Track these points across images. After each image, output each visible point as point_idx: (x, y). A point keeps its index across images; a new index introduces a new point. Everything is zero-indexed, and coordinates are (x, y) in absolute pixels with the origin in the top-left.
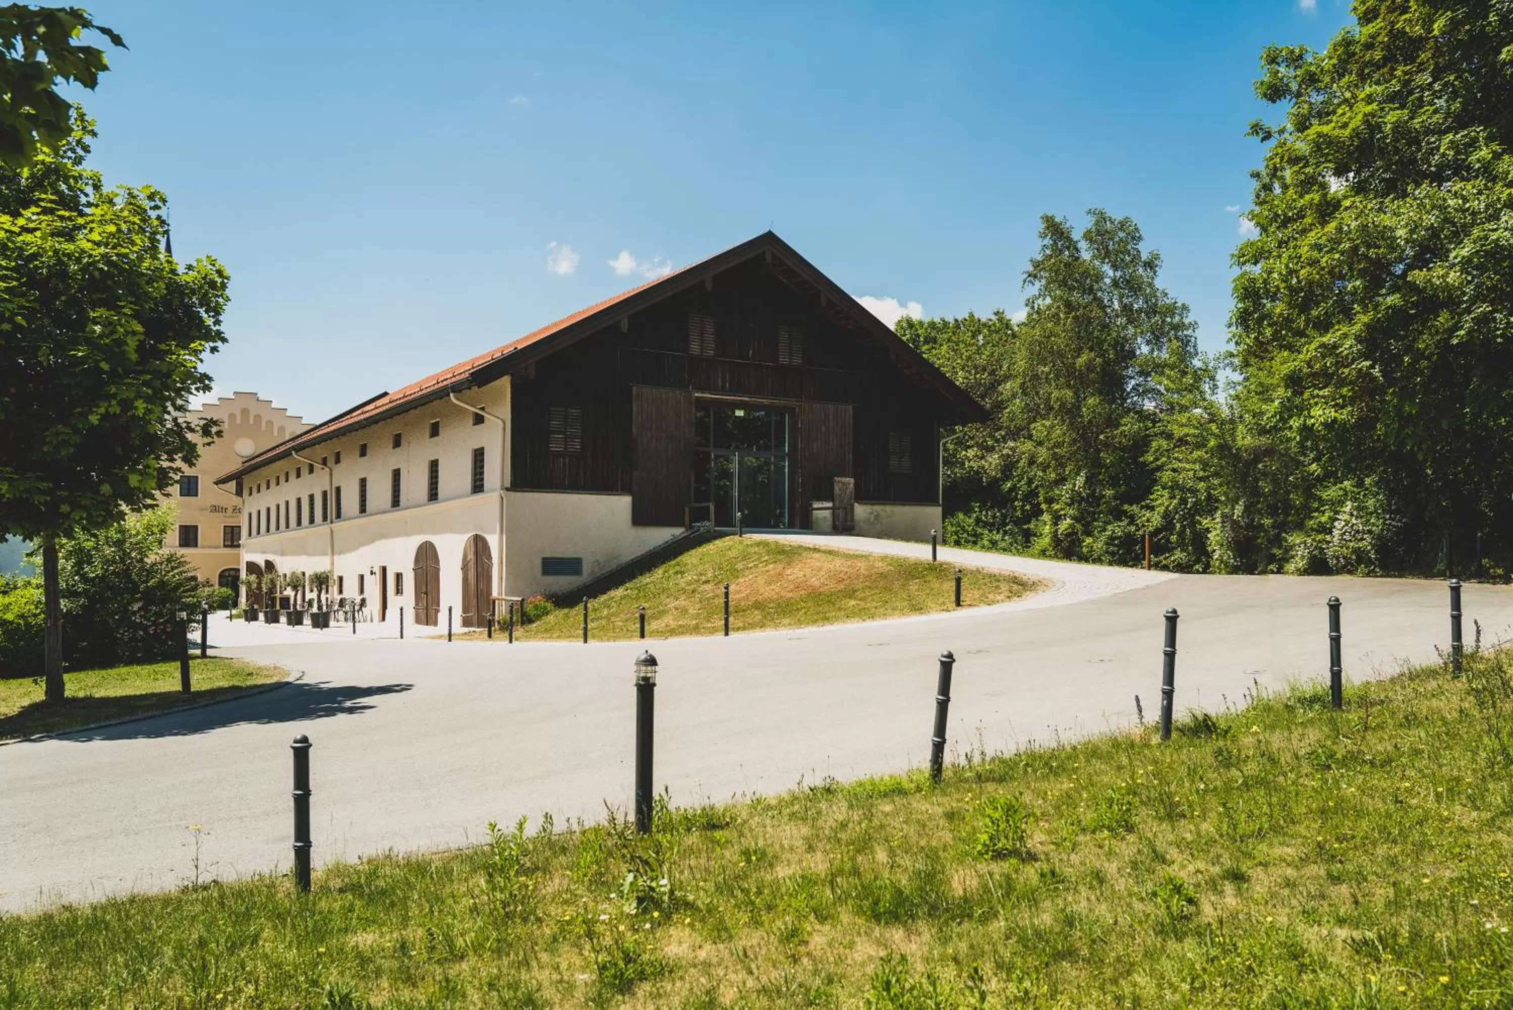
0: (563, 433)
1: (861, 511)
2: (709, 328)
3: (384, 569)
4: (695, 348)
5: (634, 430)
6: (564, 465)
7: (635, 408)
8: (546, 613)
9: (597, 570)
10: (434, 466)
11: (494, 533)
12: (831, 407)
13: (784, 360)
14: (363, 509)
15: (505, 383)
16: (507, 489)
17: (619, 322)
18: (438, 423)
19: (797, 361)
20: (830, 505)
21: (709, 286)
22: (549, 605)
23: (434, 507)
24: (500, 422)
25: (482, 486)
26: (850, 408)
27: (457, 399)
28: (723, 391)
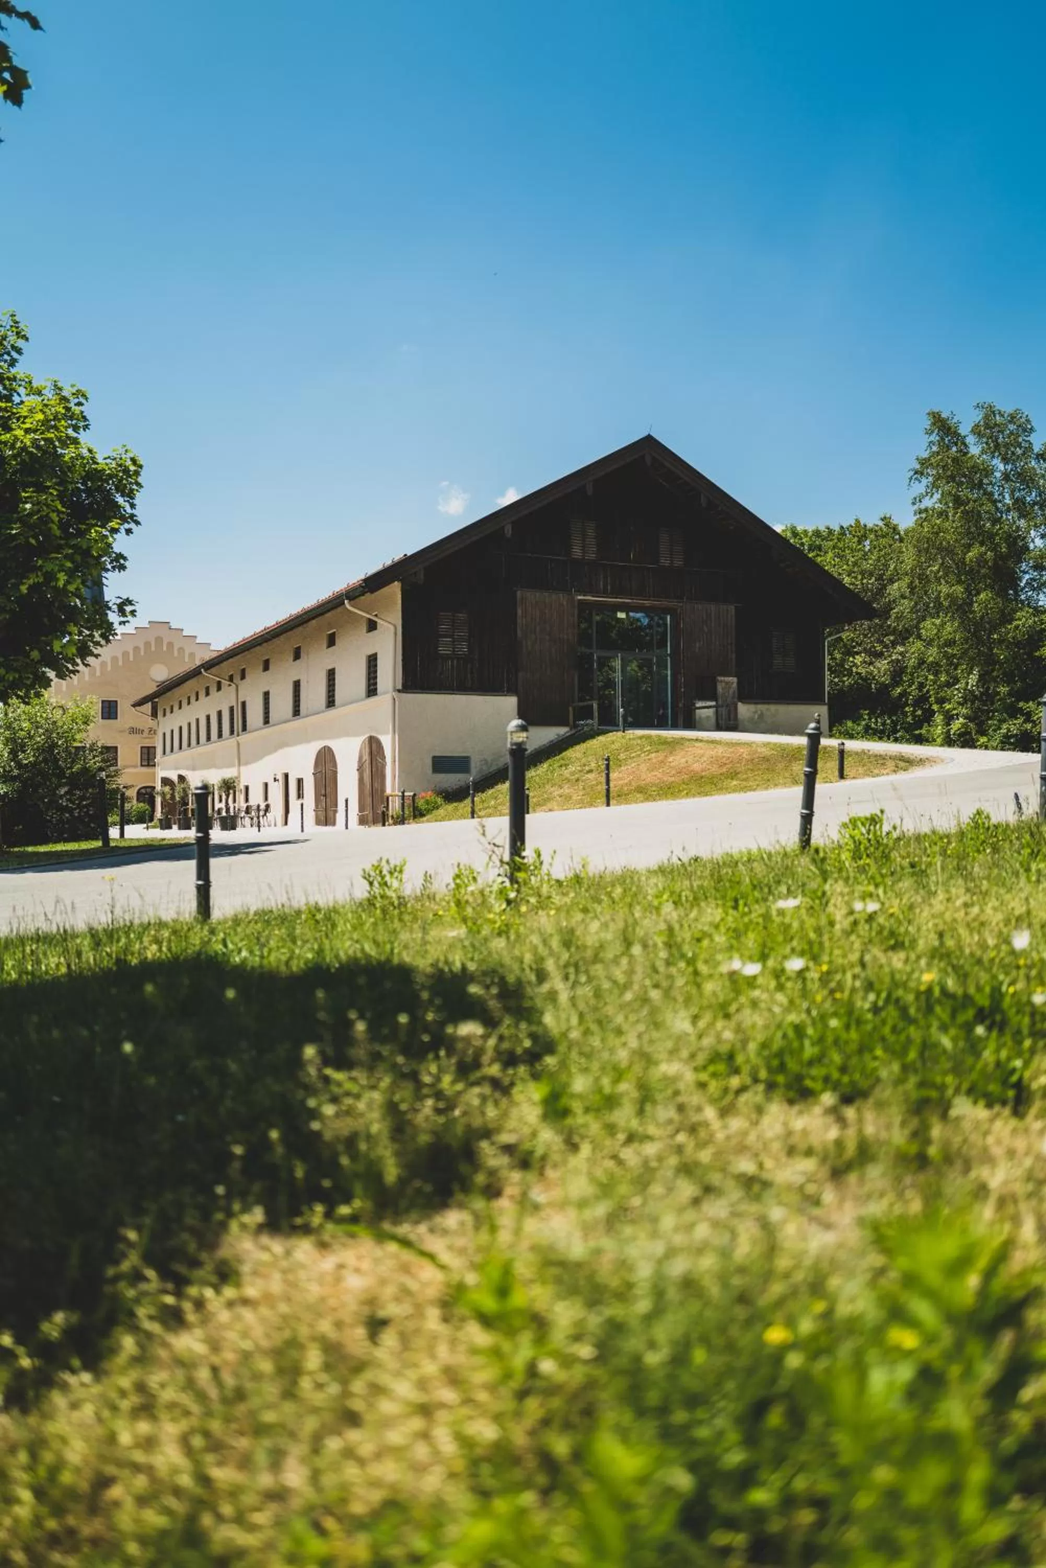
0: (452, 636)
1: (744, 710)
2: (591, 533)
3: (286, 776)
4: (577, 552)
5: (519, 633)
6: (452, 666)
7: (519, 612)
8: (437, 808)
9: (484, 768)
10: (331, 674)
11: (386, 733)
12: (713, 607)
13: (665, 562)
14: (266, 721)
15: (395, 589)
16: (399, 691)
17: (503, 528)
18: (334, 633)
19: (678, 563)
20: (713, 703)
21: (590, 491)
22: (439, 800)
23: (333, 712)
24: (392, 628)
25: (376, 689)
26: (732, 608)
27: (352, 606)
28: (605, 593)
